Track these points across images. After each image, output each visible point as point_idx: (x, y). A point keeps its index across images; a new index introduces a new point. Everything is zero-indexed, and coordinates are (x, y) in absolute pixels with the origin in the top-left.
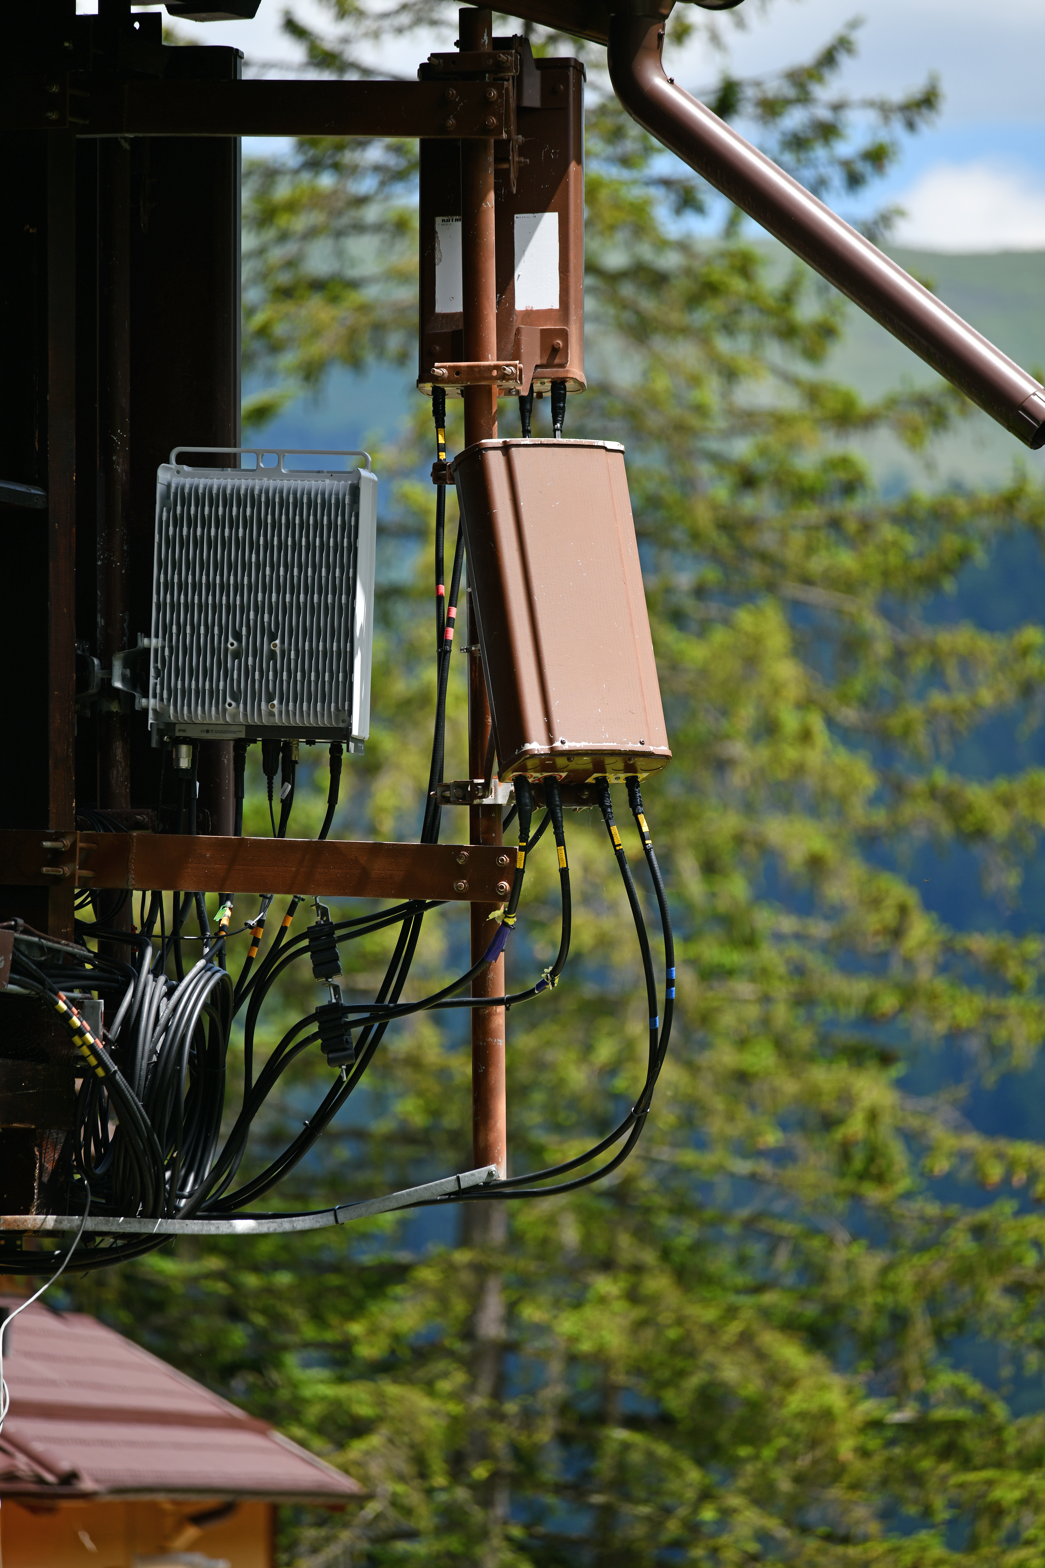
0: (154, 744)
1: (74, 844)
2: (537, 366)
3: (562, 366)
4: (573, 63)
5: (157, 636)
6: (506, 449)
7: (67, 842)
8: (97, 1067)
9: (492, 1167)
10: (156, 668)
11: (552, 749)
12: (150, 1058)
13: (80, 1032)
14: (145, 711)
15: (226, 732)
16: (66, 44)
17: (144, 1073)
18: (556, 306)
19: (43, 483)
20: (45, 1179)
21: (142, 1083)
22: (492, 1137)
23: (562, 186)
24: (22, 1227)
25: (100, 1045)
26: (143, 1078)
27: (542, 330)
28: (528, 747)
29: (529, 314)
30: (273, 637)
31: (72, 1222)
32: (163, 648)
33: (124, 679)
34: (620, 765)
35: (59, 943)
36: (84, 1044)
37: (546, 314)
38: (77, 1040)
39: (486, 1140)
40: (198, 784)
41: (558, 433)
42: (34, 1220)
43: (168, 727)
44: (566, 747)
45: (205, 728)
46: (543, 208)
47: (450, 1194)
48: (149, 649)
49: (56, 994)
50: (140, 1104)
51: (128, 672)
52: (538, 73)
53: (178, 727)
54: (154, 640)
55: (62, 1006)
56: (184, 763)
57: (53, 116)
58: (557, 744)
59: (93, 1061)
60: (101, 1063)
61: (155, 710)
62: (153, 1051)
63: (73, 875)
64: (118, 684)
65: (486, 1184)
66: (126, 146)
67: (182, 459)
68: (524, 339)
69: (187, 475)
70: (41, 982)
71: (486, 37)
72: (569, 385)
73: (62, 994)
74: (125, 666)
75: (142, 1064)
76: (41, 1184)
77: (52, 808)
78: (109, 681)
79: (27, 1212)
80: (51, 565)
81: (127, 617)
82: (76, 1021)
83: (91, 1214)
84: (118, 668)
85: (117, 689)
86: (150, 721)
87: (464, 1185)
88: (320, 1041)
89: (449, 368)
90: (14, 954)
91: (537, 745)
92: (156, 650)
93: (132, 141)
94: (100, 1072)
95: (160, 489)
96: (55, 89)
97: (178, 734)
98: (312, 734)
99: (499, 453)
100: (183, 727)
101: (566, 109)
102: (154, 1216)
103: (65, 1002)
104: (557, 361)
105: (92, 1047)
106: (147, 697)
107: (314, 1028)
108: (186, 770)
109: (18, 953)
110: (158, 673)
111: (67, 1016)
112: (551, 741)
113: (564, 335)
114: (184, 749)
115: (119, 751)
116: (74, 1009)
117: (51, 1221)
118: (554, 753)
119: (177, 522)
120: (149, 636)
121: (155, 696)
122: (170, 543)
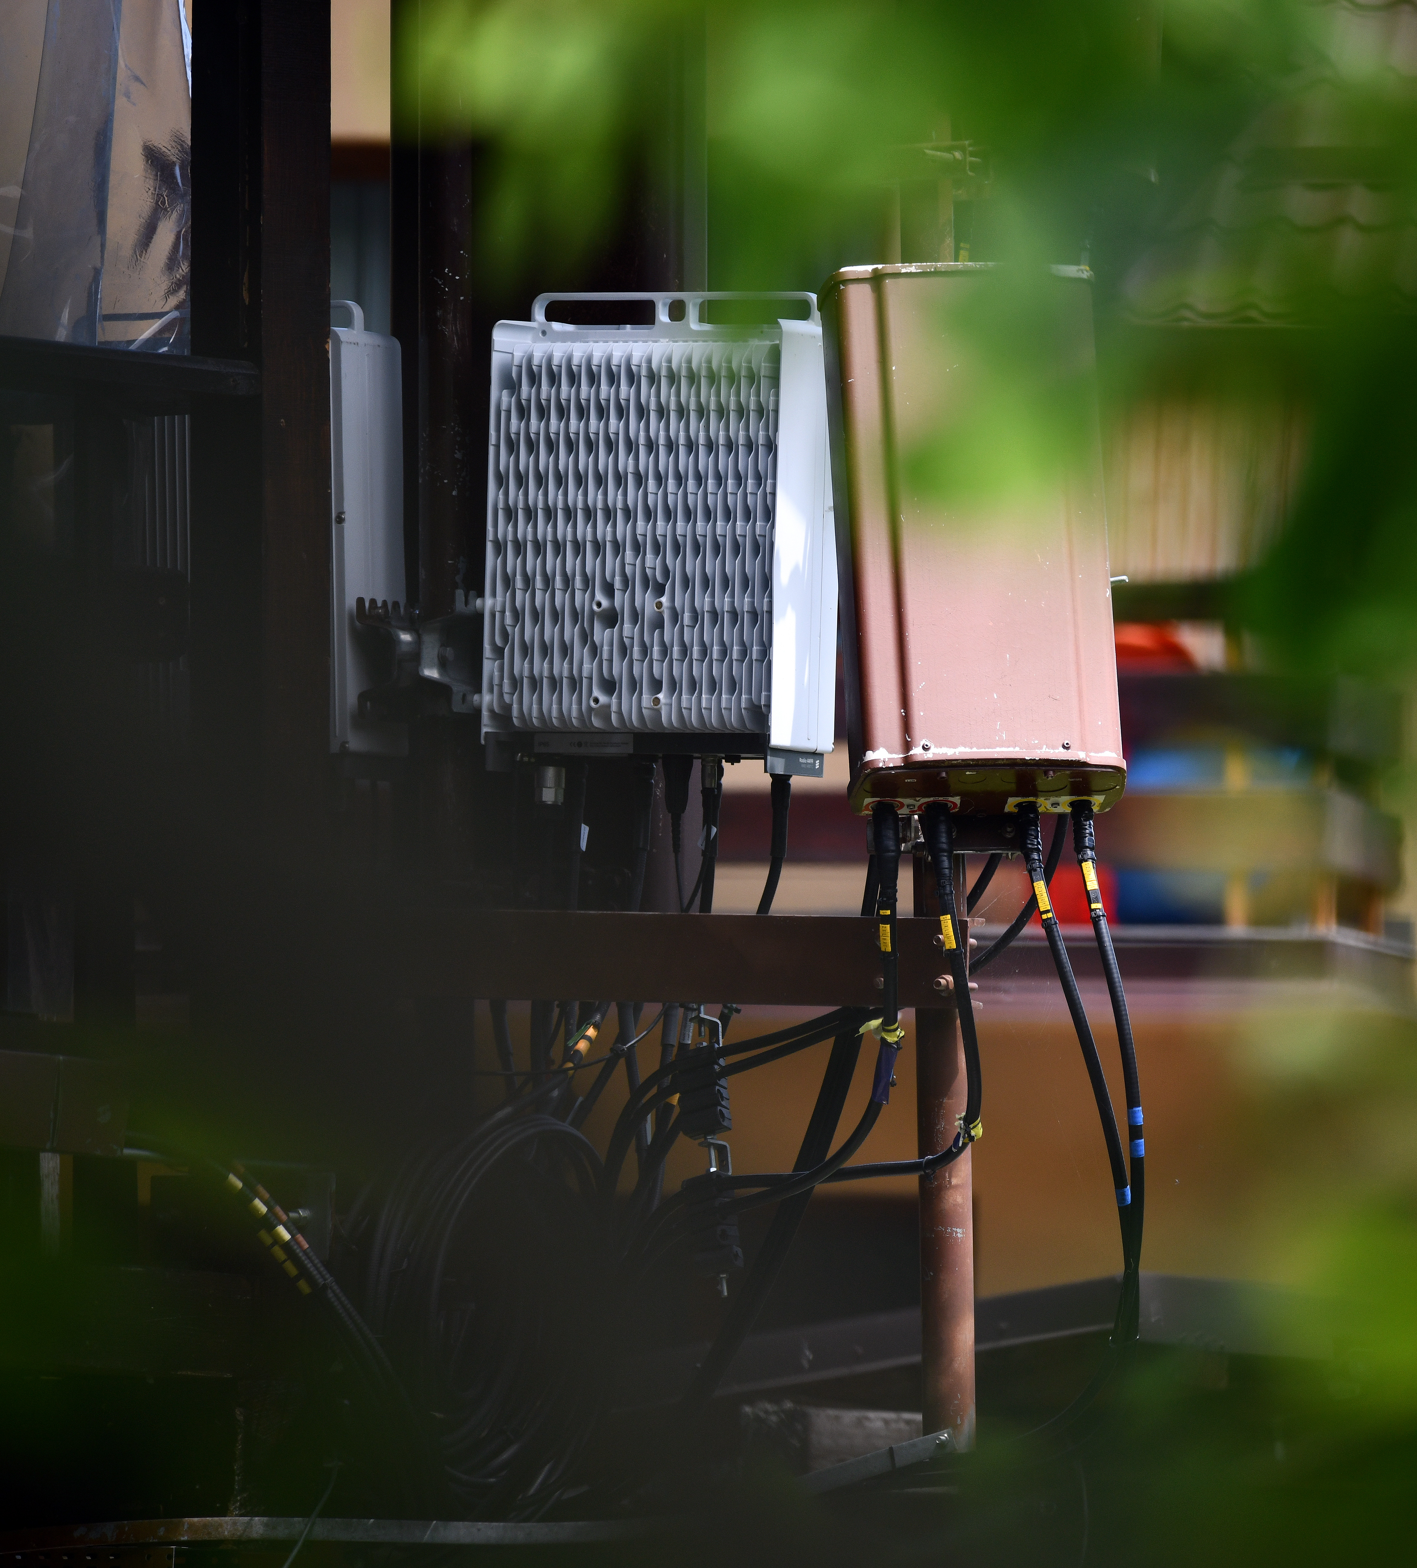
0: (493, 764)
5: (494, 594)
6: (876, 280)
8: (299, 1276)
10: (493, 642)
11: (906, 759)
13: (267, 1223)
14: (477, 712)
15: (606, 744)
17: (383, 1287)
19: (254, 355)
21: (381, 1304)
24: (214, 1535)
25: (302, 1243)
26: (382, 1296)
30: (660, 590)
31: (292, 1526)
32: (503, 612)
33: (443, 665)
36: (275, 1242)
38: (263, 1235)
40: (586, 829)
42: (232, 1524)
43: (516, 738)
44: (929, 756)
45: (577, 738)
48: (480, 616)
49: (225, 1165)
50: (373, 1337)
51: (449, 652)
53: (533, 736)
54: (489, 602)
55: (235, 1183)
56: (549, 795)
58: (917, 752)
59: (291, 1269)
60: (304, 1272)
61: (491, 711)
64: (432, 673)
69: (561, 337)
73: (237, 1164)
74: (443, 644)
76: (245, 1465)
79: (223, 1511)
81: (457, 565)
82: (260, 1206)
83: (321, 1514)
84: (431, 648)
85: (429, 681)
86: (485, 730)
91: (890, 753)
92: (493, 615)
94: (304, 1286)
95: (497, 359)
97: (538, 749)
98: (736, 746)
99: (866, 288)
100: (542, 735)
105: (288, 1248)
106: (479, 690)
108: (554, 806)
110: (499, 653)
111: (243, 1199)
112: (907, 746)
114: (550, 773)
116: (259, 1188)
117: (257, 1525)
118: (910, 765)
119: (523, 412)
120: (481, 594)
121: (491, 690)
122: (512, 447)
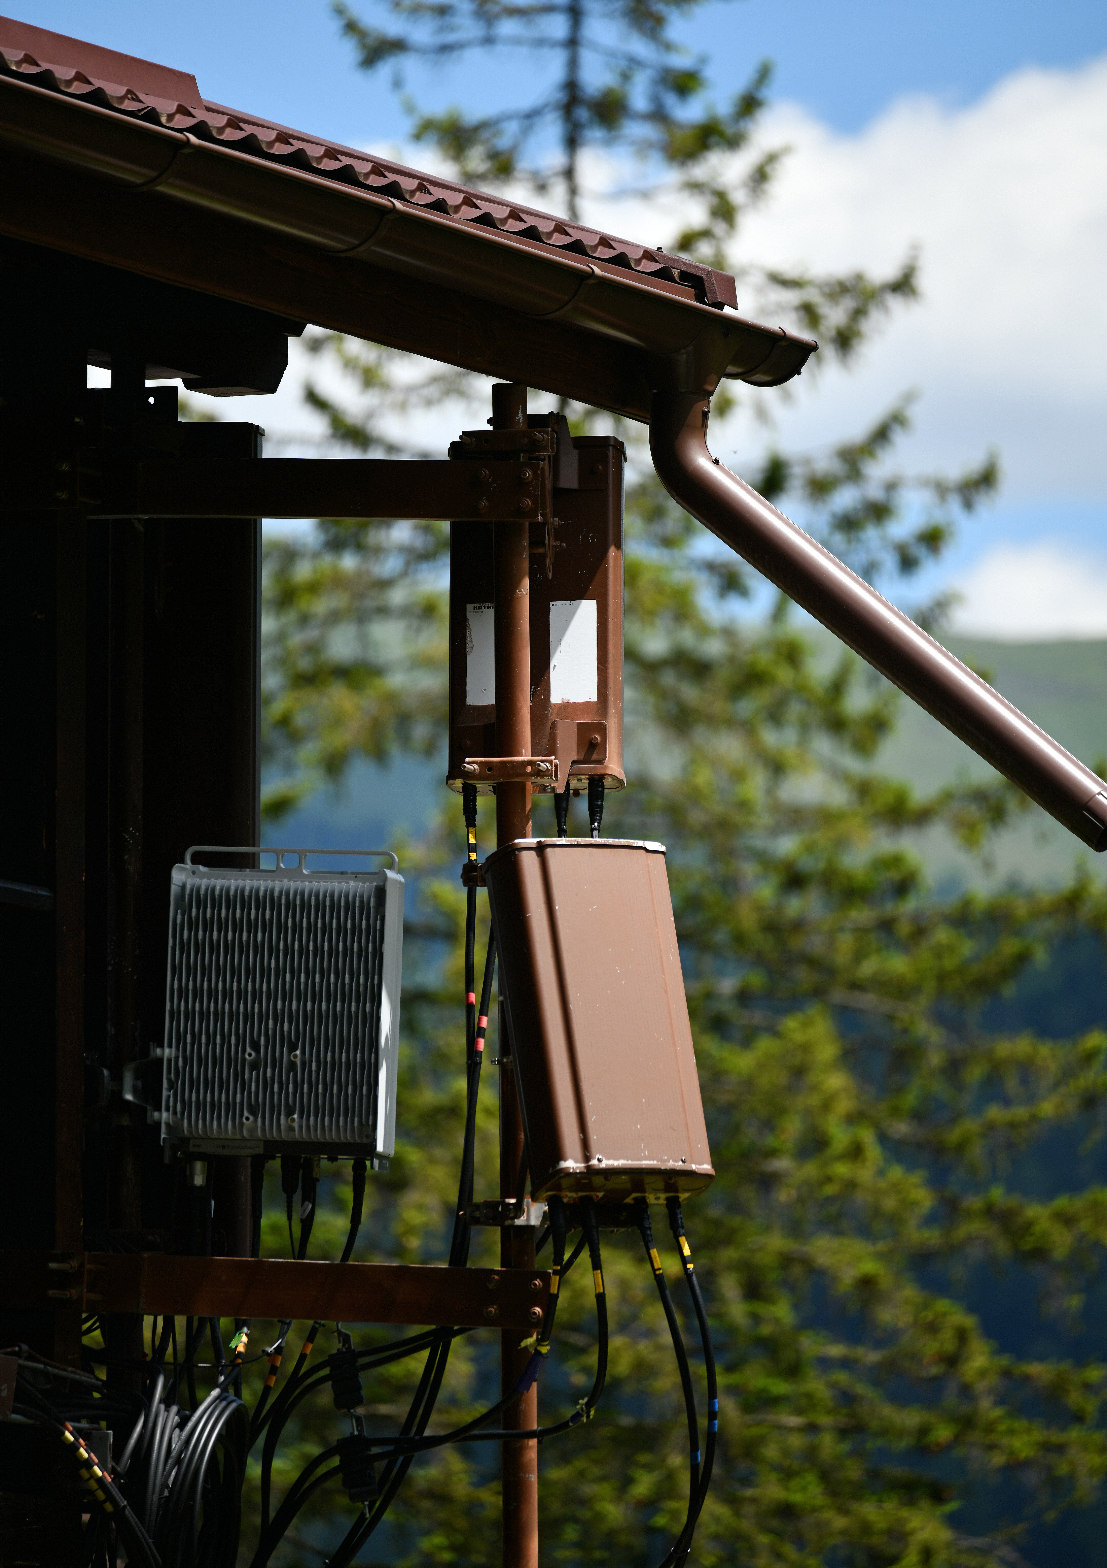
0: (167, 1160)
1: (81, 1266)
2: (574, 762)
3: (601, 762)
4: (612, 443)
5: (170, 1046)
6: (540, 849)
7: (75, 1264)
8: (105, 1501)
10: (169, 1080)
11: (588, 1168)
13: (88, 1464)
15: (243, 1147)
18: (594, 699)
19: (50, 884)
21: (153, 1518)
23: (600, 571)
25: (108, 1479)
26: (154, 1514)
27: (578, 724)
28: (562, 1164)
29: (566, 708)
30: (293, 1048)
32: (177, 1058)
33: (135, 1092)
34: (660, 1184)
35: (65, 1370)
36: (92, 1477)
37: (583, 707)
38: (84, 1473)
40: (213, 1203)
41: (595, 833)
43: (181, 1142)
44: (603, 1165)
45: (221, 1143)
48: (162, 1060)
49: (63, 1424)
51: (139, 1084)
52: (575, 452)
53: (192, 1142)
55: (69, 1437)
56: (199, 1180)
58: (594, 1162)
59: (101, 1495)
60: (110, 1497)
61: (167, 1124)
62: (165, 1485)
63: (80, 1299)
64: (129, 1097)
66: (140, 528)
67: (197, 859)
68: (560, 733)
69: (203, 876)
70: (46, 1411)
71: (520, 415)
72: (608, 782)
73: (69, 1425)
74: (136, 1077)
75: (154, 1499)
77: (59, 1227)
78: (120, 1093)
80: (59, 970)
81: (138, 1026)
82: (83, 1453)
84: (129, 1079)
85: (128, 1102)
86: (163, 1136)
88: (340, 1476)
89: (480, 764)
90: (18, 1382)
91: (572, 1164)
92: (169, 1061)
93: (146, 523)
94: (109, 1507)
95: (174, 889)
96: (65, 467)
97: (192, 1149)
98: (334, 1150)
99: (533, 854)
100: (197, 1142)
101: (604, 490)
103: (71, 1433)
104: (595, 757)
105: (100, 1481)
106: (159, 1109)
107: (335, 1461)
108: (200, 1187)
109: (22, 1381)
110: (172, 1085)
111: (74, 1448)
112: (587, 1158)
113: (602, 729)
114: (199, 1166)
115: (129, 1167)
116: (81, 1441)
118: (591, 1171)
119: (193, 925)
120: (162, 1046)
121: (168, 1110)
122: (184, 947)
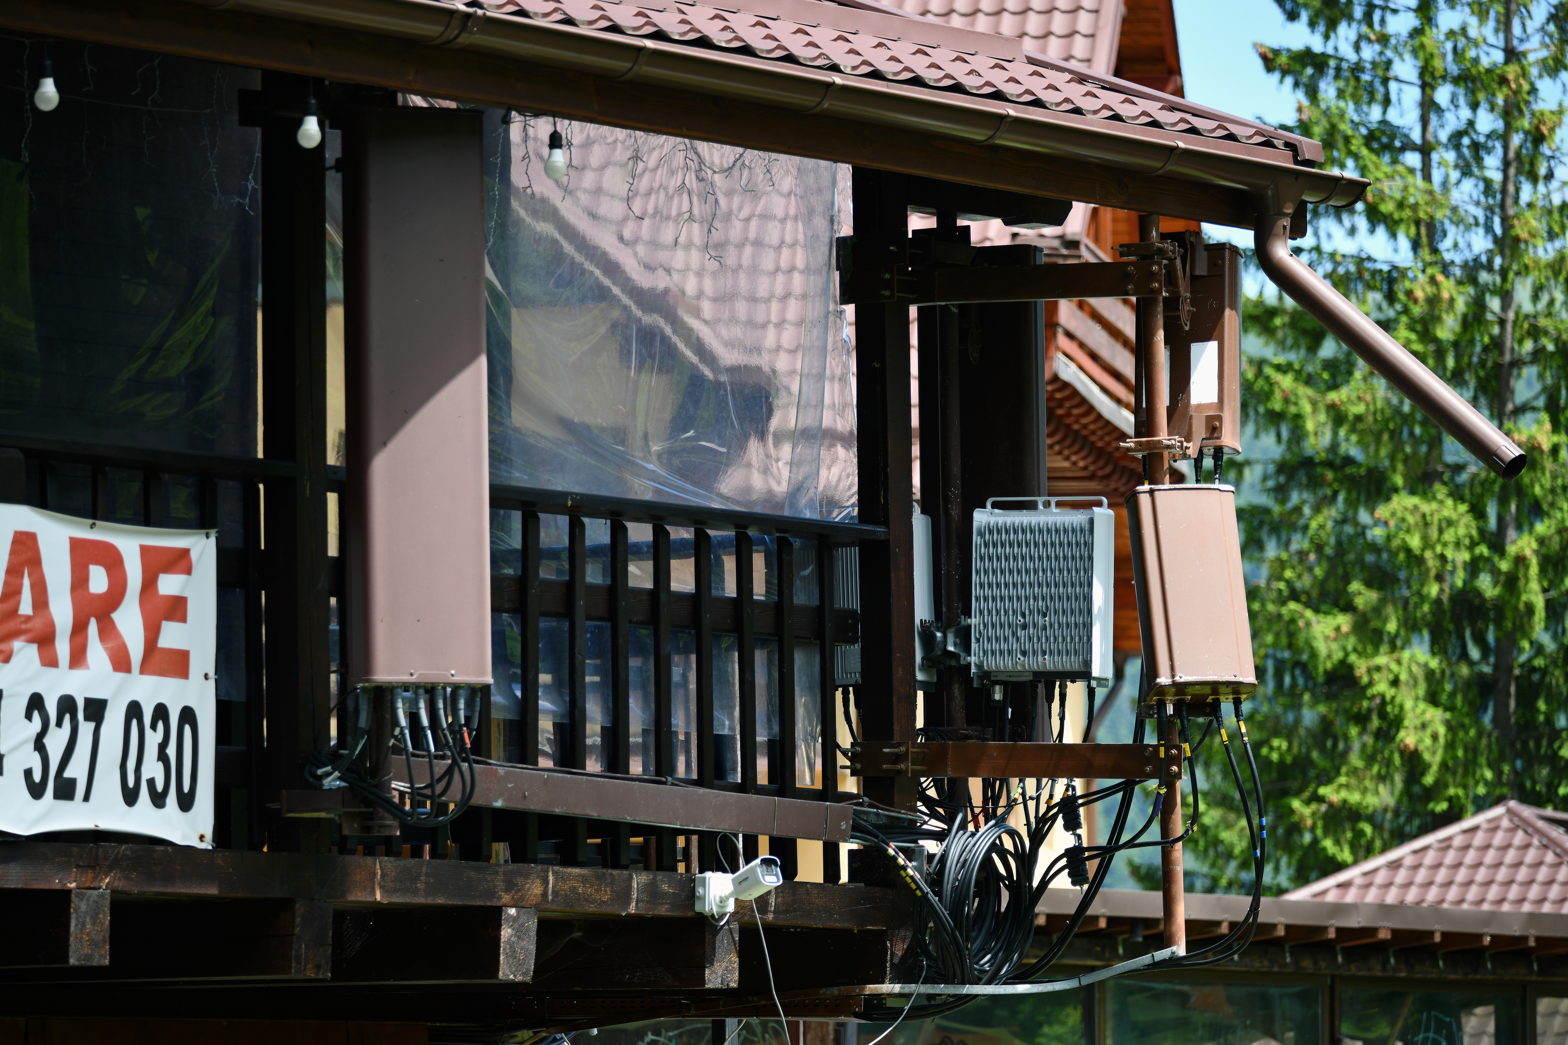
0: (975, 685)
1: (907, 750)
2: (1203, 439)
3: (1219, 438)
4: (1228, 246)
5: (975, 617)
6: (1151, 492)
7: (903, 749)
8: (916, 889)
9: (1174, 948)
10: (975, 637)
11: (1173, 681)
12: (954, 883)
13: (904, 868)
14: (969, 664)
15: (1021, 676)
16: (892, 248)
17: (949, 893)
18: (1216, 400)
19: (886, 524)
20: (896, 961)
21: (948, 899)
22: (1174, 928)
23: (1220, 324)
24: (880, 992)
25: (918, 876)
26: (949, 896)
27: (1207, 416)
28: (1158, 680)
29: (1199, 406)
30: (1045, 615)
31: (911, 988)
32: (979, 624)
33: (955, 645)
34: (1229, 690)
36: (907, 875)
37: (1209, 406)
38: (902, 872)
39: (1170, 930)
40: (1010, 710)
41: (1217, 481)
42: (886, 988)
43: (985, 675)
44: (1182, 680)
45: (1009, 674)
46: (1206, 338)
47: (1148, 965)
48: (970, 626)
49: (888, 845)
50: (946, 913)
51: (958, 640)
52: (1205, 253)
53: (992, 674)
54: (973, 620)
55: (891, 852)
57: (887, 293)
58: (1177, 679)
59: (913, 886)
60: (919, 887)
61: (975, 664)
62: (956, 879)
63: (907, 770)
64: (951, 648)
65: (1170, 958)
66: (955, 310)
67: (995, 505)
68: (1195, 422)
69: (999, 515)
70: (877, 837)
71: (1154, 233)
73: (892, 844)
74: (956, 637)
75: (948, 887)
76: (892, 964)
77: (896, 727)
78: (945, 646)
79: (883, 982)
80: (892, 575)
81: (960, 606)
82: (901, 861)
83: (922, 983)
84: (951, 638)
85: (950, 652)
86: (973, 671)
87: (1156, 959)
89: (1135, 442)
90: (853, 819)
91: (1164, 680)
92: (975, 626)
93: (959, 307)
94: (919, 893)
95: (975, 524)
96: (887, 276)
97: (993, 679)
98: (1074, 676)
99: (1147, 495)
100: (996, 674)
101: (1222, 276)
102: (963, 983)
103: (894, 850)
104: (1215, 435)
105: (912, 877)
106: (970, 655)
108: (999, 701)
109: (858, 819)
110: (978, 641)
111: (894, 859)
112: (1173, 676)
113: (1219, 418)
114: (997, 688)
115: (956, 690)
116: (900, 854)
117: (897, 988)
118: (1175, 684)
119: (986, 545)
120: (970, 617)
121: (975, 655)
122: (982, 559)
